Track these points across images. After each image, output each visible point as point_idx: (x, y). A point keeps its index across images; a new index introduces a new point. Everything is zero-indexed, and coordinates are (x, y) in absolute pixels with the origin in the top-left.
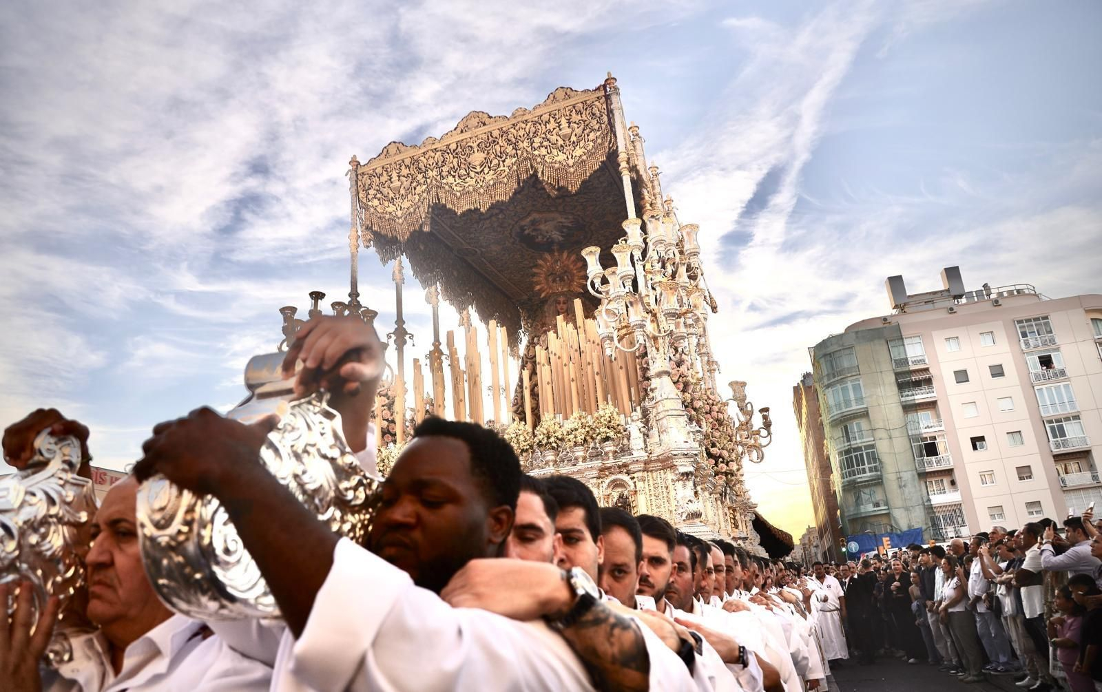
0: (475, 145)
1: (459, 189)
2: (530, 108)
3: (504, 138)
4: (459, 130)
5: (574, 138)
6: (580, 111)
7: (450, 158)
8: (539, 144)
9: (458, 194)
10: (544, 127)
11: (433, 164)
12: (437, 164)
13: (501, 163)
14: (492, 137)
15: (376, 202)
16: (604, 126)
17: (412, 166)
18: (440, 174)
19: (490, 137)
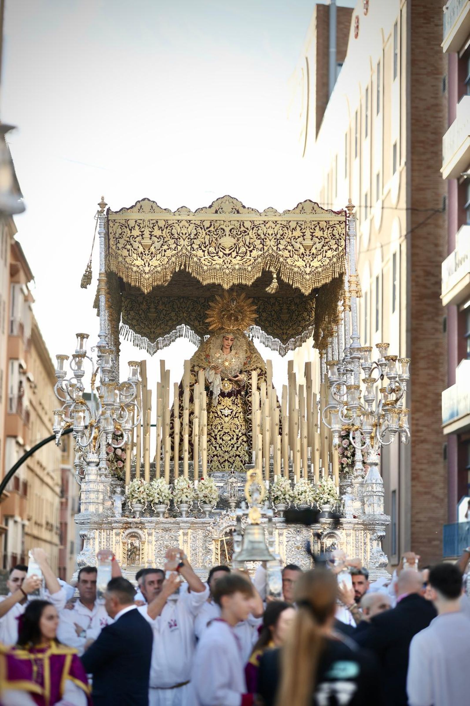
0: (227, 230)
1: (206, 263)
2: (281, 211)
3: (254, 232)
4: (213, 210)
5: (314, 251)
6: (323, 229)
7: (203, 232)
8: (284, 247)
9: (205, 268)
10: (291, 233)
11: (186, 234)
12: (189, 235)
13: (248, 252)
14: (244, 227)
15: (125, 253)
16: (340, 249)
17: (165, 229)
18: (191, 245)
19: (242, 226)
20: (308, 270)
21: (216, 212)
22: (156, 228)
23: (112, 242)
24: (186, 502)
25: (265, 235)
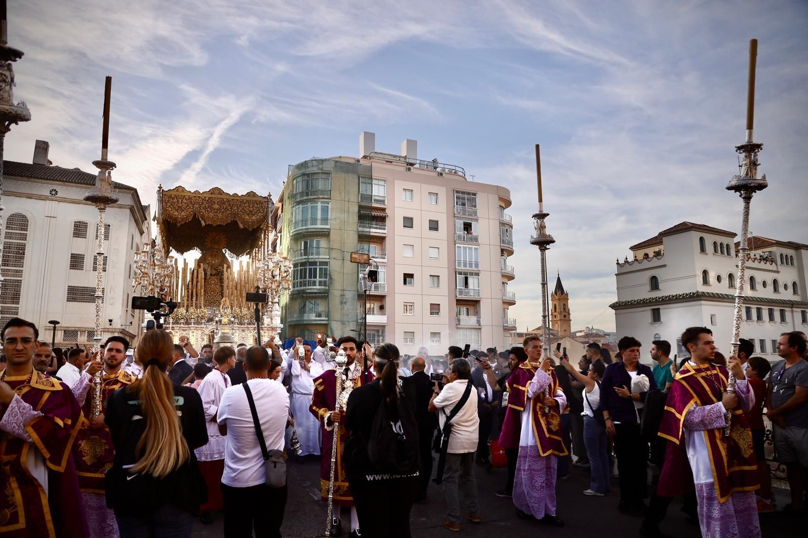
0: (216, 202)
2: (240, 195)
5: (253, 212)
6: (257, 204)
7: (205, 202)
8: (241, 210)
9: (206, 217)
10: (244, 204)
11: (197, 202)
13: (225, 212)
15: (170, 209)
17: (188, 200)
20: (250, 220)
21: (211, 194)
22: (184, 199)
23: (164, 204)
24: (194, 318)
25: (233, 205)
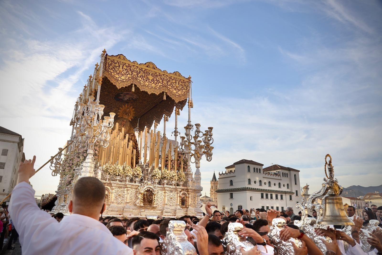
0: (151, 73)
1: (142, 83)
2: (169, 72)
3: (160, 76)
5: (179, 88)
6: (182, 82)
7: (142, 72)
8: (169, 84)
9: (142, 85)
10: (172, 80)
12: (137, 71)
13: (158, 83)
15: (112, 71)
16: (187, 90)
17: (128, 67)
18: (137, 75)
19: (156, 74)
20: (177, 94)
21: (147, 66)
22: (125, 65)
23: (107, 65)
25: (163, 79)
